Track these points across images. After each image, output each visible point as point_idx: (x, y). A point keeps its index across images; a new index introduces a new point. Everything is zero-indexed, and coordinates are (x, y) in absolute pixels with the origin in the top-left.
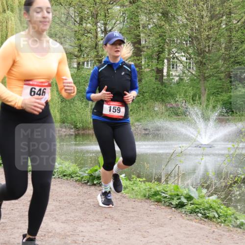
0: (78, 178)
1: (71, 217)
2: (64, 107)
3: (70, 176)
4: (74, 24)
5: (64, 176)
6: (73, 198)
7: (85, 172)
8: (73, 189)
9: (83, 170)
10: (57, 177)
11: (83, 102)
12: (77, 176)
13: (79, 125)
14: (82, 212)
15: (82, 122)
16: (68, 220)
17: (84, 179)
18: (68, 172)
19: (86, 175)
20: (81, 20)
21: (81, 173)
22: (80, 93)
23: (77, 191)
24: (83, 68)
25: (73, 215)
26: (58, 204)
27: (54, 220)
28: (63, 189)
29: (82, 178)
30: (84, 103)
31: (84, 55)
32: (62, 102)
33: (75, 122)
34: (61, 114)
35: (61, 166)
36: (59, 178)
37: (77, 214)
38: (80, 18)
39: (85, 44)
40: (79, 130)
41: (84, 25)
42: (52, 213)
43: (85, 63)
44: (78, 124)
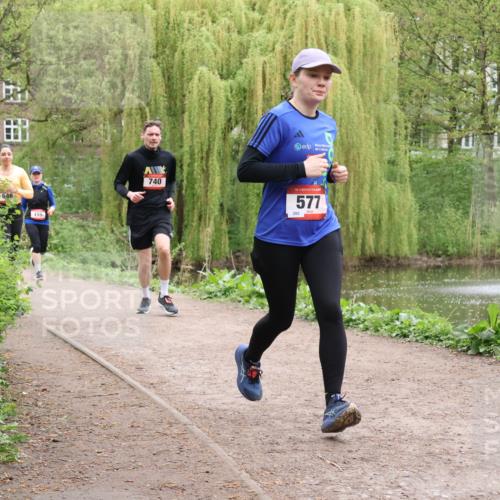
0: (451, 342)
1: (438, 409)
2: (425, 218)
3: (437, 338)
4: (443, 70)
5: (427, 338)
6: (443, 377)
7: (463, 331)
8: (442, 361)
9: (459, 327)
10: (414, 339)
11: (458, 209)
12: (449, 339)
13: (451, 250)
14: (458, 401)
15: (457, 244)
16: (434, 415)
17: (461, 344)
18: (433, 331)
19: (464, 337)
20: (456, 63)
21: (457, 333)
22: (452, 192)
23: (449, 364)
24: (459, 149)
25: (442, 405)
26: (415, 386)
27: (410, 414)
28: (424, 360)
29: (458, 342)
30: (461, 211)
31: (460, 127)
32: (421, 210)
33: (444, 244)
34: (419, 230)
35: (420, 320)
36: (417, 341)
37: (449, 404)
38: (454, 61)
39: (463, 106)
40: (450, 259)
41: (462, 72)
42: (406, 401)
43: (464, 140)
44: (450, 248)
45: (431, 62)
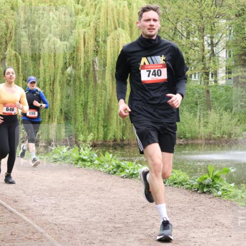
0: (188, 186)
1: (182, 223)
3: (181, 184)
4: (182, 38)
5: (175, 184)
6: (184, 205)
7: (195, 180)
8: (184, 197)
9: (193, 178)
10: (168, 184)
11: (191, 113)
12: (187, 184)
13: (188, 135)
14: (193, 219)
15: (191, 132)
16: (180, 226)
17: (194, 187)
18: (179, 180)
19: (196, 183)
20: (188, 34)
21: (191, 181)
22: (188, 104)
23: (188, 198)
24: (191, 80)
25: (184, 221)
28: (174, 196)
29: (192, 186)
30: (192, 114)
31: (191, 68)
33: (184, 132)
36: (170, 185)
37: (188, 221)
38: (187, 33)
39: (192, 57)
40: (188, 140)
41: (191, 39)
43: (193, 76)
44: (187, 134)
45: (175, 33)
